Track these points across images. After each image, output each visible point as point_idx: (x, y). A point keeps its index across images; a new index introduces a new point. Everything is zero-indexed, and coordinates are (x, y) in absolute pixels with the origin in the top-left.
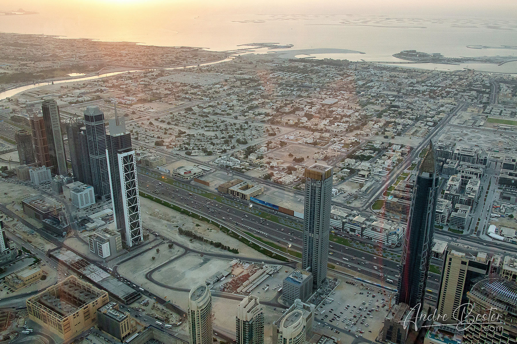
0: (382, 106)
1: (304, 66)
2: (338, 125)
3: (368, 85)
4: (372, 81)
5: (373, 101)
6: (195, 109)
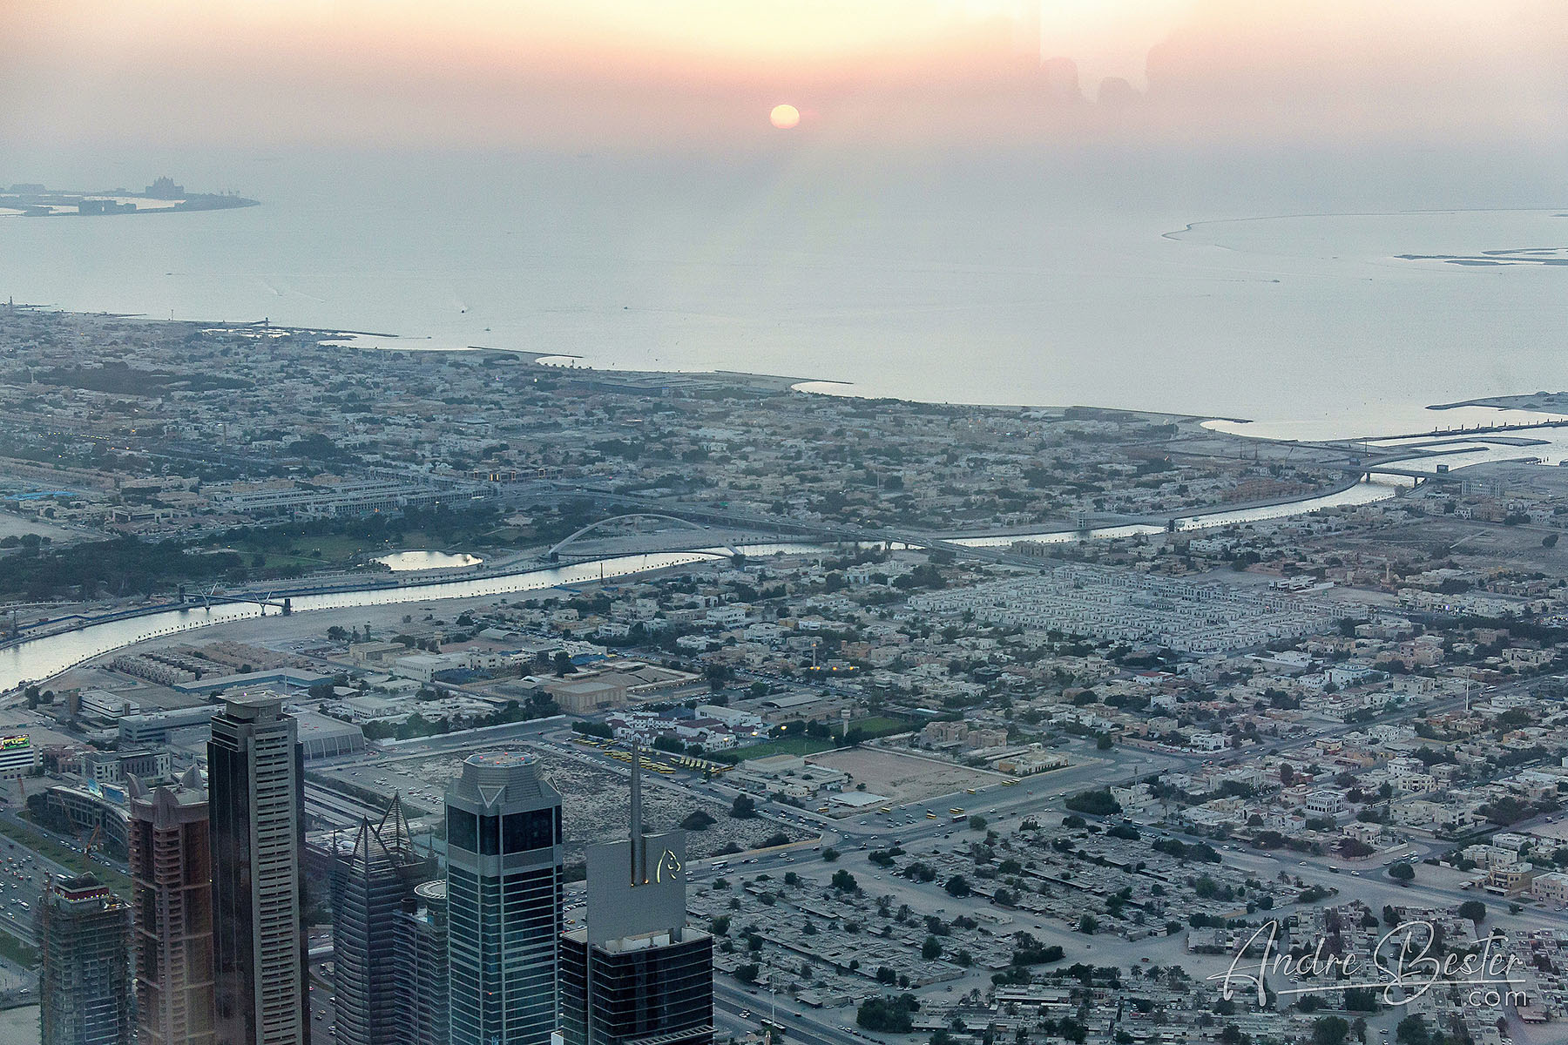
6: (1135, 802)
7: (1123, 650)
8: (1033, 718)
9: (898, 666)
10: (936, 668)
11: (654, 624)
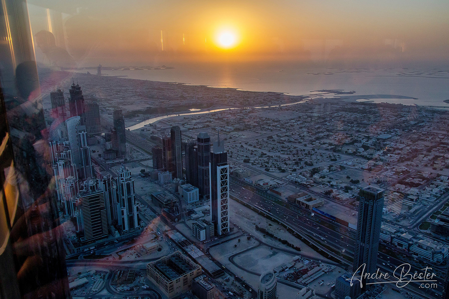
0: (432, 142)
1: (363, 108)
2: (391, 156)
3: (420, 124)
4: (423, 122)
5: (423, 138)
6: (275, 137)
7: (274, 120)
8: (263, 128)
9: (248, 122)
10: (252, 122)
11: (220, 117)
